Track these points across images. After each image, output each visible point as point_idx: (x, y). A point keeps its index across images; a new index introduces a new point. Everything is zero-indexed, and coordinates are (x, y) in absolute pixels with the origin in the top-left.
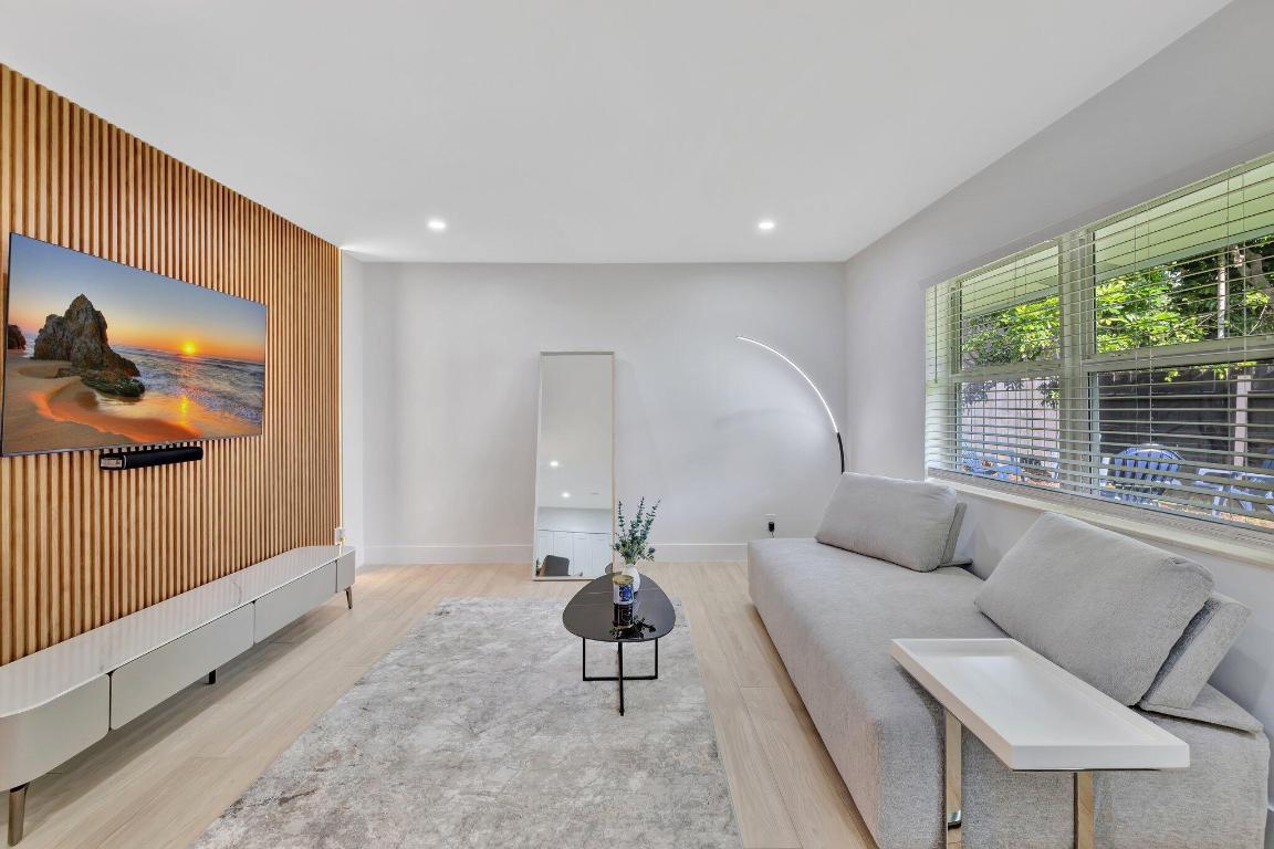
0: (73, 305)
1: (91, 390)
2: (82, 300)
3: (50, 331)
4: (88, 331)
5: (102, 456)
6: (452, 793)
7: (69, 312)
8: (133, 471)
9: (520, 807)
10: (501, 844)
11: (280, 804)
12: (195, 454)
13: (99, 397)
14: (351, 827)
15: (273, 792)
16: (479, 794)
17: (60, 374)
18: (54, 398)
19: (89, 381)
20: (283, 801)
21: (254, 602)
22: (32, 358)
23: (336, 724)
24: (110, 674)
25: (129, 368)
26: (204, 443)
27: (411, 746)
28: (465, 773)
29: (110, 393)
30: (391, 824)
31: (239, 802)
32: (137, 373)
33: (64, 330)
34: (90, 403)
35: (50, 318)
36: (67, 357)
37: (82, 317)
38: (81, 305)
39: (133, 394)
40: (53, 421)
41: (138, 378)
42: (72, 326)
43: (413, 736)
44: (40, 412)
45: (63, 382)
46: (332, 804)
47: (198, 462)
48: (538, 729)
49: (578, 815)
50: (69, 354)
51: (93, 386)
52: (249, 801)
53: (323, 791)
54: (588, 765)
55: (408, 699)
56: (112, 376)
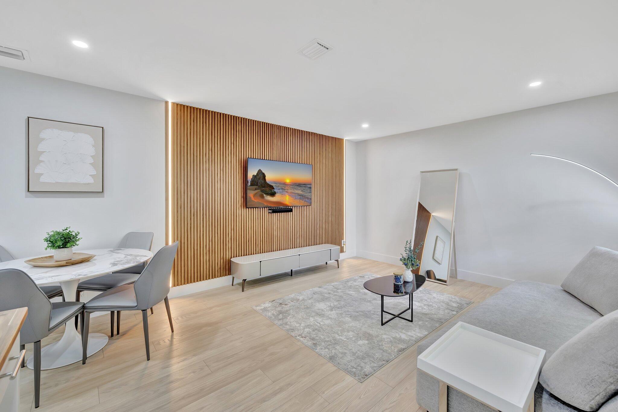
0: (258, 172)
1: (262, 193)
2: (260, 170)
3: (253, 179)
4: (261, 178)
5: (269, 209)
6: (312, 319)
7: (257, 174)
8: (274, 214)
9: (323, 330)
10: (310, 334)
11: (280, 304)
12: (291, 211)
13: (265, 195)
14: (287, 314)
15: (281, 302)
16: (318, 323)
17: (256, 190)
18: (255, 195)
19: (262, 191)
20: (281, 304)
21: (299, 255)
22: (250, 186)
23: (305, 294)
24: (260, 262)
25: (272, 187)
26: (293, 207)
27: (315, 305)
28: (320, 317)
29: (267, 194)
30: (294, 318)
31: (274, 300)
32: (274, 189)
33: (256, 178)
34: (262, 197)
35: (253, 175)
36: (257, 185)
37: (260, 175)
38: (260, 171)
39: (273, 194)
40: (254, 201)
41: (274, 190)
42: (258, 177)
43: (318, 304)
44: (252, 199)
45: (256, 191)
46: (288, 309)
47: (292, 213)
48: (351, 317)
49: (335, 340)
50: (257, 184)
51: (263, 192)
52: (275, 301)
53: (289, 306)
54: (353, 331)
55: (326, 295)
56: (267, 189)
